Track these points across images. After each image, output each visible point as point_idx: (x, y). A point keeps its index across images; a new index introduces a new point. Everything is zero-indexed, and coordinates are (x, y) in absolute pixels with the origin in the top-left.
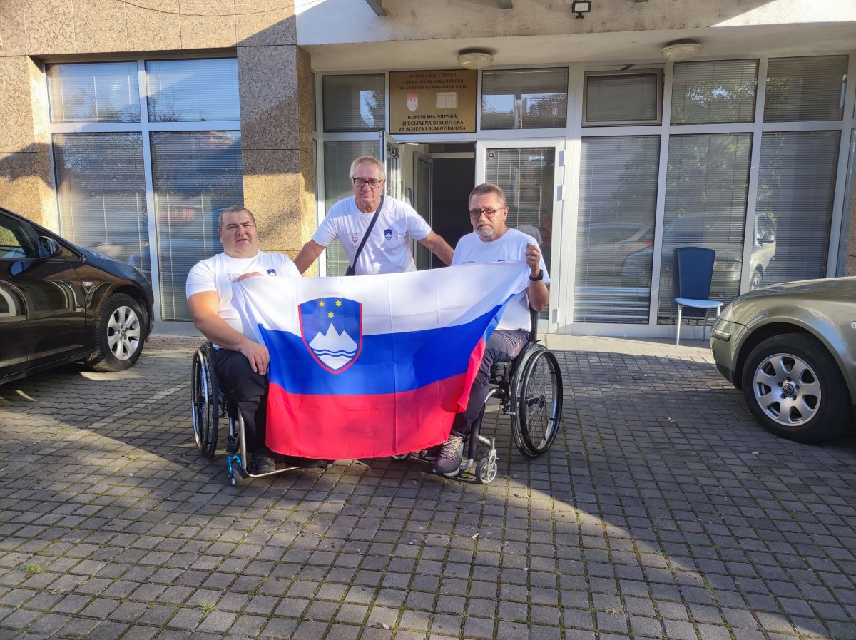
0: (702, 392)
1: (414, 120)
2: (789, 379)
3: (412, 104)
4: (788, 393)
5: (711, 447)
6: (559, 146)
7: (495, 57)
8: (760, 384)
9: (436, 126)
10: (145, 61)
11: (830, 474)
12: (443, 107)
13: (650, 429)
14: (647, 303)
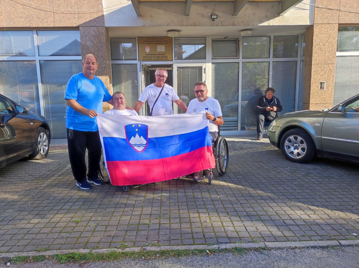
0: (265, 151)
1: (148, 56)
2: (296, 143)
3: (148, 50)
4: (296, 148)
5: (275, 167)
6: (204, 66)
7: (181, 33)
8: (286, 146)
9: (157, 58)
10: (37, 31)
11: (312, 171)
12: (159, 51)
13: (254, 163)
14: (237, 123)
